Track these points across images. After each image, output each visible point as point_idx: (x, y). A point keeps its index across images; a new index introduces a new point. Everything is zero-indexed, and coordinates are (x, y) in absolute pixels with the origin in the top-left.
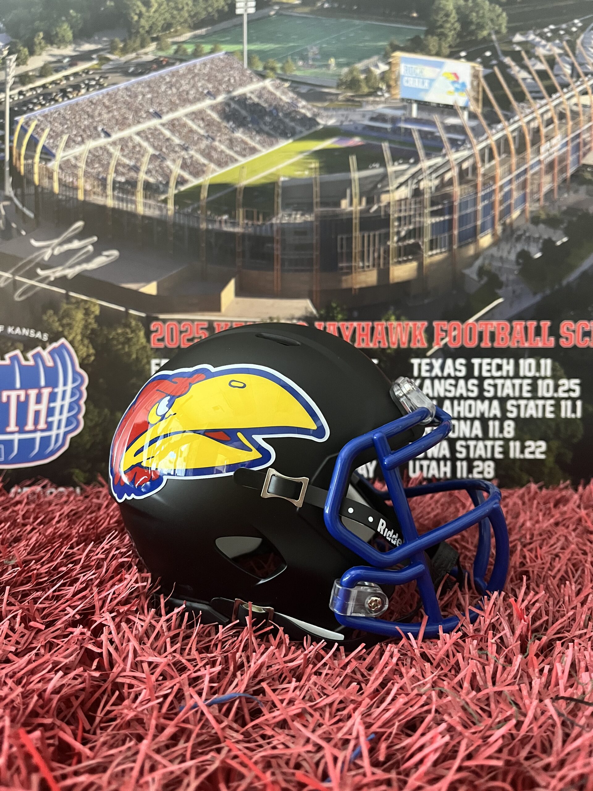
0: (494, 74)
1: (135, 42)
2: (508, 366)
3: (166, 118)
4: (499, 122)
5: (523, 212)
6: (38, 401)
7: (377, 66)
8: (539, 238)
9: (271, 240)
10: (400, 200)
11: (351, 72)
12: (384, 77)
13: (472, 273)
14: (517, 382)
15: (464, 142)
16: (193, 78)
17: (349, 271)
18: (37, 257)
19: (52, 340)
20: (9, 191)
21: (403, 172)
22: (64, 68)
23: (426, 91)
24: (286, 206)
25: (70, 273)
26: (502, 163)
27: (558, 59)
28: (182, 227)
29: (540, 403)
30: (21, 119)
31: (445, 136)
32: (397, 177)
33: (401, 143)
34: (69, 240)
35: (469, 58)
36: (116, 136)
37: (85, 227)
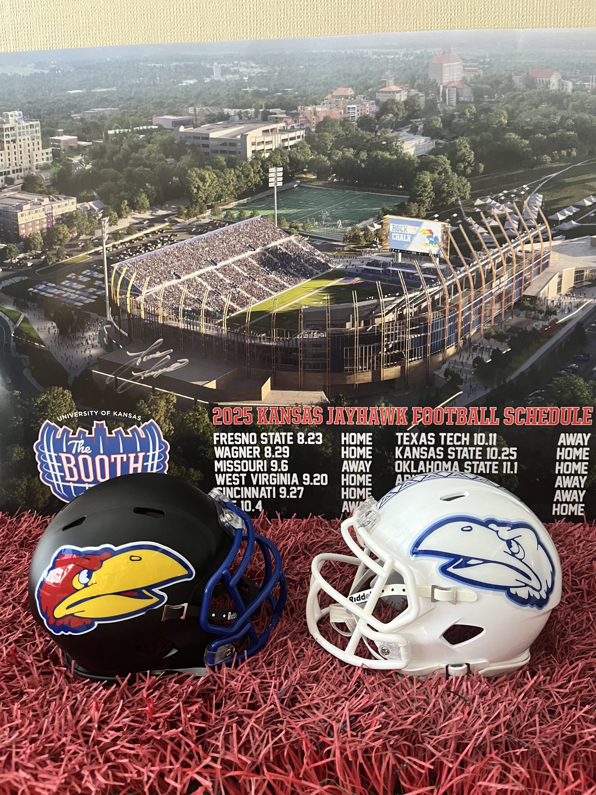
0: (459, 230)
1: (195, 209)
2: (466, 439)
3: (219, 265)
4: (463, 266)
5: (478, 330)
6: (136, 461)
7: (372, 226)
8: (490, 349)
9: (296, 350)
10: (389, 322)
11: (353, 230)
12: (377, 233)
13: (441, 373)
14: (472, 449)
15: (436, 280)
16: (238, 235)
17: (352, 372)
18: (132, 363)
19: (144, 421)
20: (110, 317)
21: (391, 303)
22: (145, 228)
23: (409, 243)
24: (307, 326)
25: (155, 374)
26: (464, 295)
27: (509, 217)
28: (233, 342)
29: (488, 463)
30: (116, 266)
31: (422, 276)
32: (386, 306)
33: (389, 281)
34: (154, 352)
35: (440, 219)
36: (183, 278)
37: (164, 341)
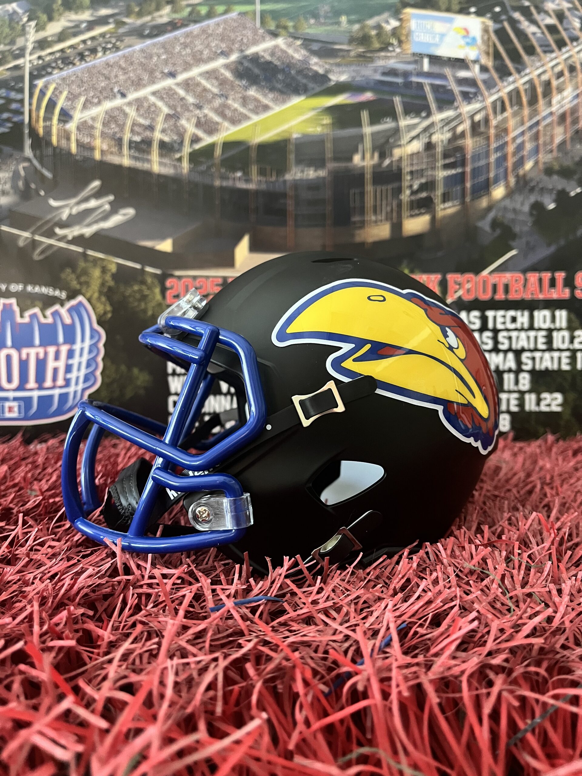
0: (503, 29)
1: (150, 6)
2: (523, 318)
3: (181, 78)
4: (510, 74)
5: (536, 163)
6: (57, 357)
7: (387, 22)
8: (552, 189)
9: (284, 195)
10: (412, 155)
11: (362, 28)
12: (395, 32)
13: (485, 225)
14: (532, 334)
15: (475, 94)
16: (207, 38)
17: (362, 224)
18: (55, 217)
19: (71, 297)
20: (28, 152)
21: (414, 126)
22: (81, 32)
23: (437, 45)
24: (299, 161)
25: (88, 231)
26: (515, 114)
27: (567, 13)
28: (196, 185)
29: (556, 354)
30: (40, 83)
31: (456, 89)
32: (409, 131)
33: (412, 97)
35: (479, 13)
36: (132, 96)
37: (102, 186)
